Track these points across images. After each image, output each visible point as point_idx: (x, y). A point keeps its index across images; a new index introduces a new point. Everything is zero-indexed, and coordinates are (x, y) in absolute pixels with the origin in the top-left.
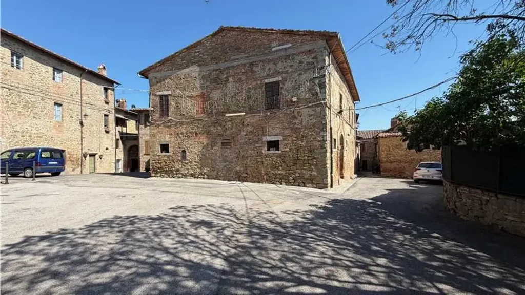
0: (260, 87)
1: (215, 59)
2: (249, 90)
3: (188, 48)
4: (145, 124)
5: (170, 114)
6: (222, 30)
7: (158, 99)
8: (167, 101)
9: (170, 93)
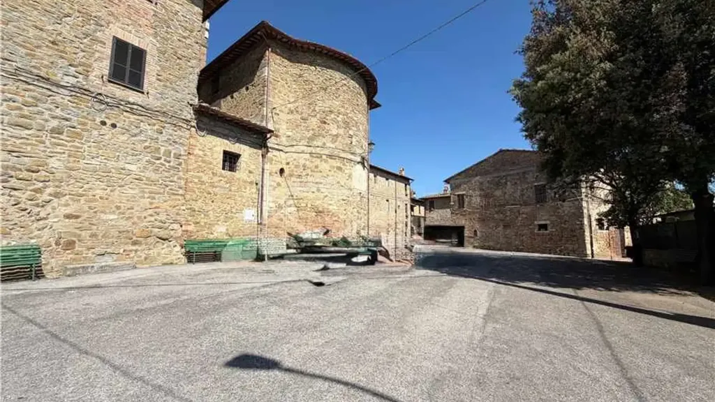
0: (532, 188)
1: (497, 170)
2: (522, 190)
3: (477, 164)
5: (465, 206)
6: (501, 151)
7: (456, 197)
8: (463, 198)
9: (464, 192)
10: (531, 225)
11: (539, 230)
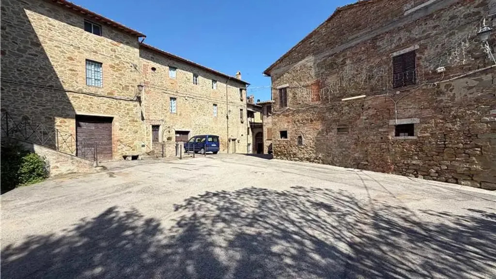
0: (386, 63)
1: (331, 45)
2: (370, 70)
3: (303, 41)
4: (267, 114)
5: (288, 104)
6: (338, 11)
7: (278, 92)
8: (286, 93)
9: (287, 85)
10: (381, 127)
11: (397, 135)
